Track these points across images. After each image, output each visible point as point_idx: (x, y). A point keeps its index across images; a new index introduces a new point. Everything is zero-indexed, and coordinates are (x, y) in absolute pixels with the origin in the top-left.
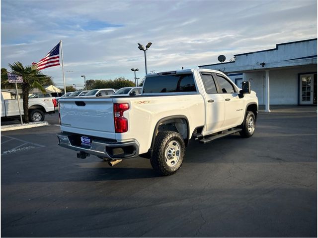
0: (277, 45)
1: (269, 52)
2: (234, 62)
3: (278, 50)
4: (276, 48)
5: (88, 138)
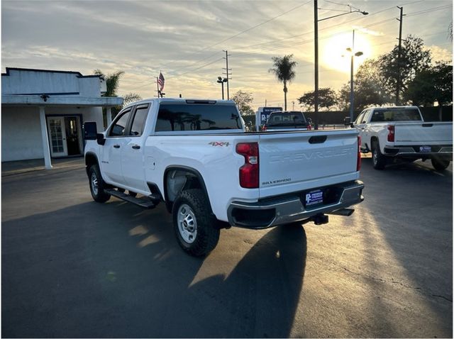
4: (6, 72)
5: (319, 191)
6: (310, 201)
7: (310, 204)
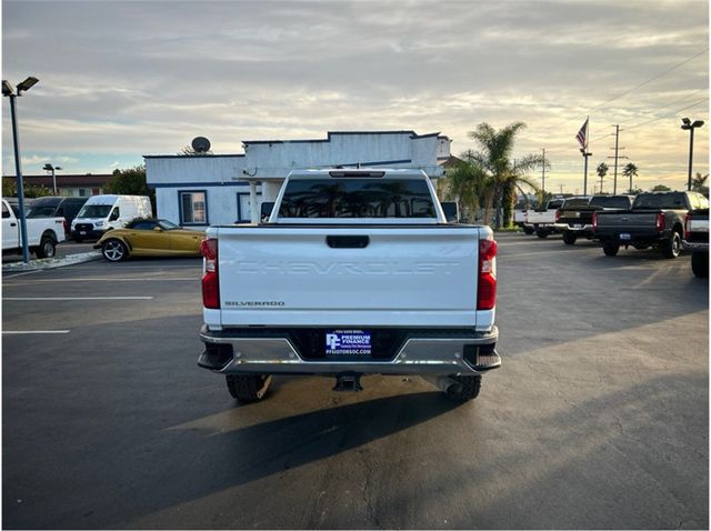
0: (330, 134)
1: (315, 144)
2: (243, 156)
3: (331, 144)
4: (326, 138)
5: (359, 332)
6: (337, 348)
7: (338, 352)
